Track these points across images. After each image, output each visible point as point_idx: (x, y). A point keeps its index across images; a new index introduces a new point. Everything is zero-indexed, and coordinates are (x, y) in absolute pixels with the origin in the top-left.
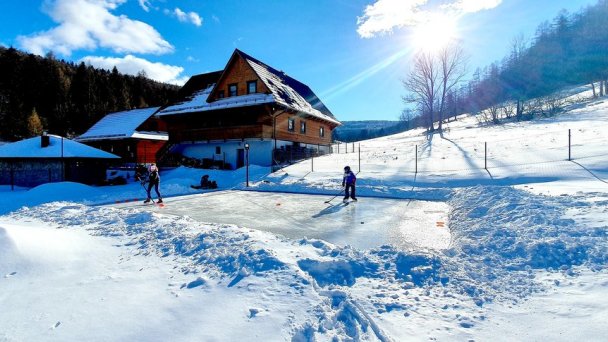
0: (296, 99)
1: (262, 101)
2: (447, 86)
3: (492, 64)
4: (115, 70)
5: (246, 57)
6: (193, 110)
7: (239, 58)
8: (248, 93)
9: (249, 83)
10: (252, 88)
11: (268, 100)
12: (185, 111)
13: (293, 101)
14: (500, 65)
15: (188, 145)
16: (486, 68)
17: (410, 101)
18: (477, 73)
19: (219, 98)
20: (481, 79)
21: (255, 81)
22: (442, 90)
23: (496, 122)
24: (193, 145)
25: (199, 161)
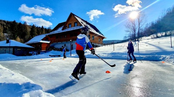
0: (90, 28)
1: (79, 28)
2: (140, 27)
3: (152, 22)
4: (42, 27)
5: (74, 15)
6: (57, 33)
7: (72, 15)
8: (75, 26)
9: (75, 23)
10: (76, 25)
11: (81, 28)
12: (55, 33)
13: (90, 29)
14: (154, 22)
15: (56, 44)
16: (150, 23)
17: (128, 32)
18: (147, 24)
19: (66, 28)
20: (149, 26)
21: (77, 22)
22: (138, 27)
23: (158, 37)
24: (57, 44)
25: (59, 49)
